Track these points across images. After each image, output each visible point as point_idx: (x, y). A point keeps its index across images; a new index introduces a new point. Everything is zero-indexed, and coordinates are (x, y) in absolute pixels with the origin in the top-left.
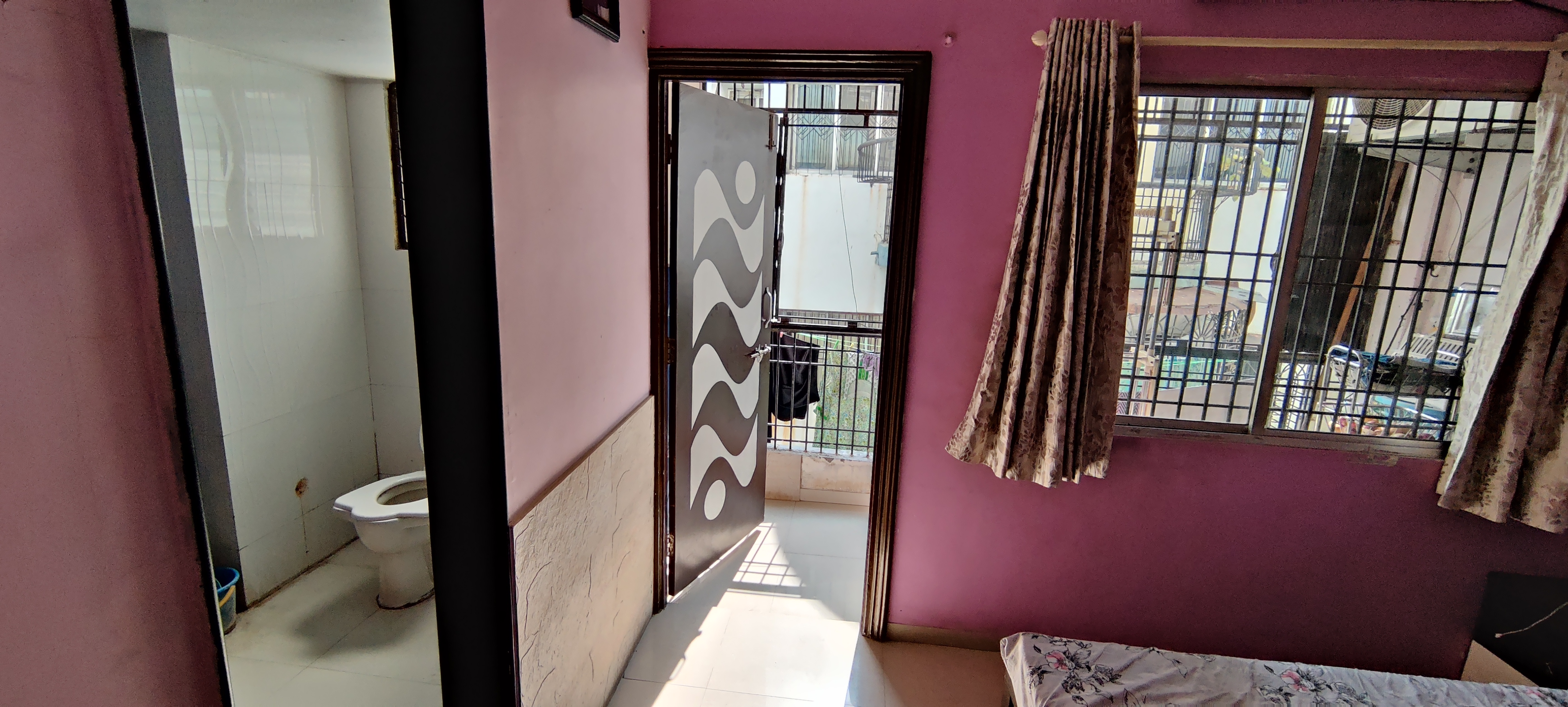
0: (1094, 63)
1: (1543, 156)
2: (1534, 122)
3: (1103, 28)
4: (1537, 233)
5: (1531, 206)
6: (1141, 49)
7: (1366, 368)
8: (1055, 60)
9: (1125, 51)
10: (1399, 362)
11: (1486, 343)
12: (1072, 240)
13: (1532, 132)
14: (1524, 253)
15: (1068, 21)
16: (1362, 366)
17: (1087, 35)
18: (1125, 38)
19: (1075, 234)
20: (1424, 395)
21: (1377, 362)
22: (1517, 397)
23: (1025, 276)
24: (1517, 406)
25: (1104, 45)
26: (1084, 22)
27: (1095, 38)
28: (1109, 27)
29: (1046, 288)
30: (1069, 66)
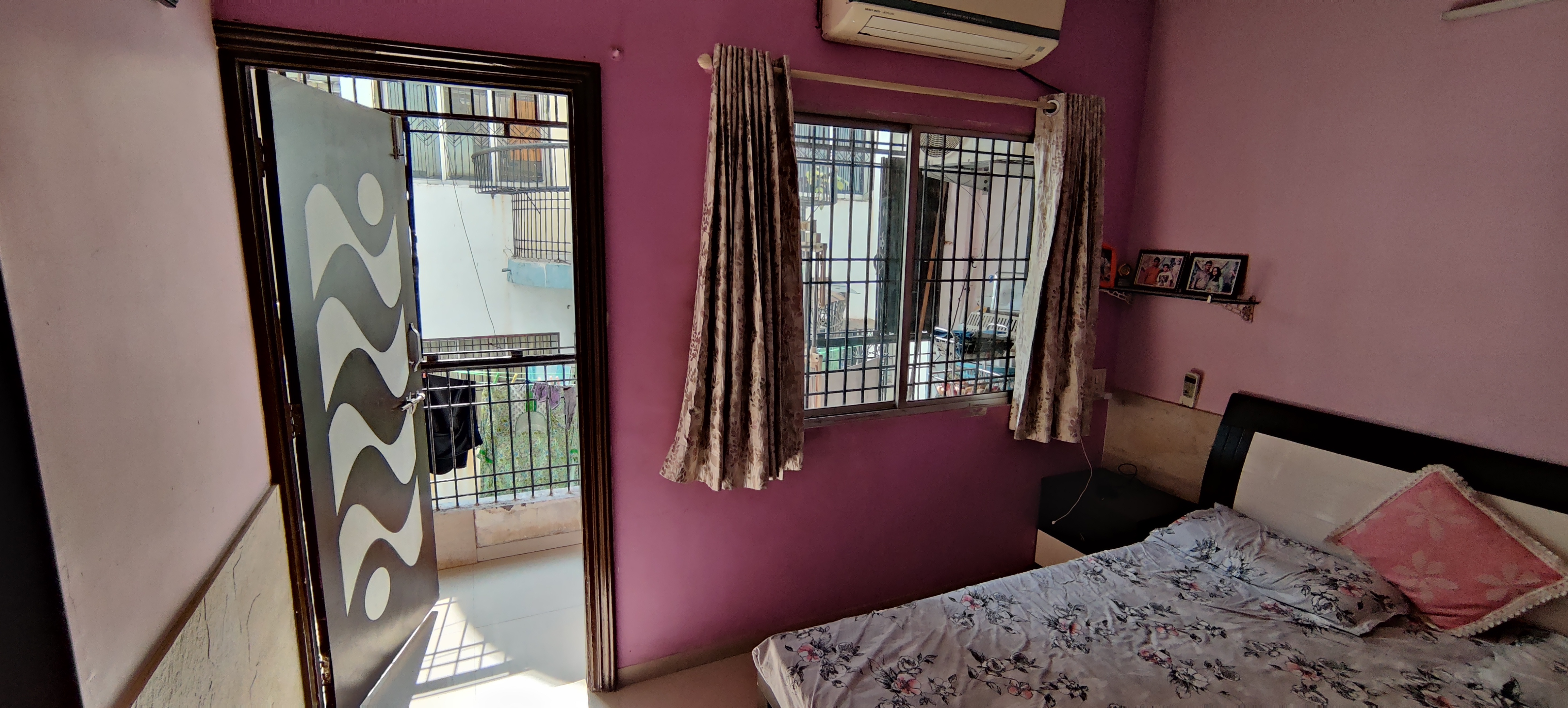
0: (755, 90)
1: (1041, 182)
2: (1033, 157)
3: (760, 58)
4: (1044, 236)
5: (1039, 217)
6: (792, 79)
7: (958, 343)
8: (722, 84)
9: (779, 80)
10: (977, 336)
11: (1025, 316)
12: (755, 255)
13: (1032, 163)
14: (1039, 251)
15: (730, 47)
16: (956, 342)
17: (747, 63)
18: (778, 70)
19: (756, 249)
20: (993, 359)
21: (965, 338)
22: (1046, 352)
23: (717, 291)
24: (1047, 360)
25: (762, 73)
26: (742, 50)
27: (754, 66)
28: (764, 57)
29: (738, 302)
30: (734, 90)
